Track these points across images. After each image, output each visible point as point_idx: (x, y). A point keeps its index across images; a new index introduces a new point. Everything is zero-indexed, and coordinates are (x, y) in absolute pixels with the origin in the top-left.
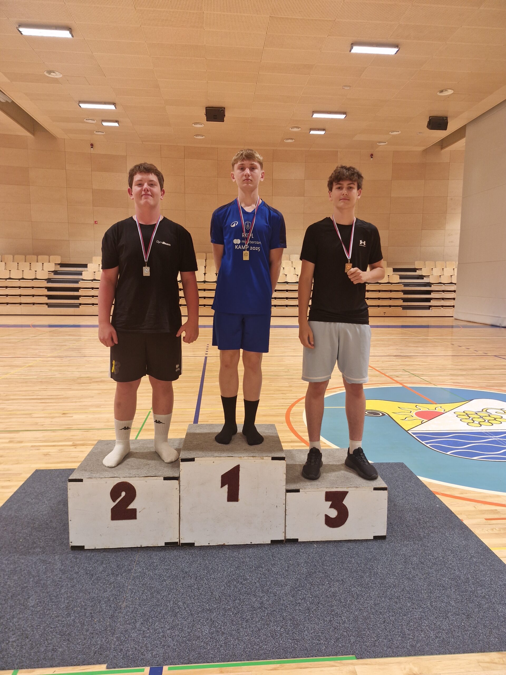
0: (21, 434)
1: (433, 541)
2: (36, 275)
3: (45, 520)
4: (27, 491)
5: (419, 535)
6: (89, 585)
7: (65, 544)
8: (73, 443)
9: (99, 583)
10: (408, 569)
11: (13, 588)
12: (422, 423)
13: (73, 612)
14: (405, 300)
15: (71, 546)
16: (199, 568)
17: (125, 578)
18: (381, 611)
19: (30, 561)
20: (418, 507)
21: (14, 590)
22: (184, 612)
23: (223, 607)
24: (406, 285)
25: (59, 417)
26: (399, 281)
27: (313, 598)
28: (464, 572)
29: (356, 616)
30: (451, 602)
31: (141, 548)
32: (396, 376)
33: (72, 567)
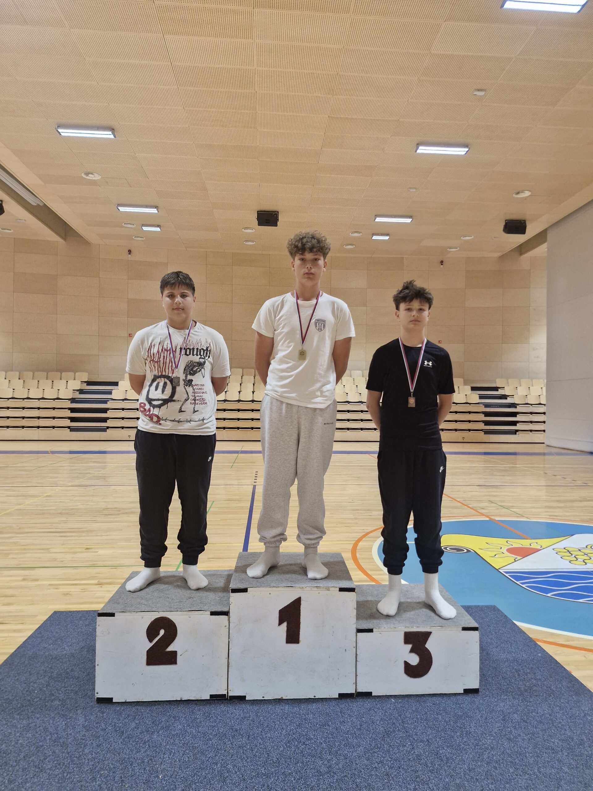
0: (37, 571)
1: (536, 696)
2: (58, 395)
3: (66, 669)
4: (43, 635)
5: (519, 688)
6: (119, 744)
7: (89, 697)
8: (98, 582)
9: (131, 742)
10: (508, 728)
11: (25, 747)
12: (515, 561)
13: (98, 776)
14: (487, 423)
15: (97, 698)
16: (252, 725)
17: (163, 736)
18: (477, 777)
19: (47, 715)
20: (516, 656)
21: (27, 750)
22: (234, 776)
23: (283, 771)
24: (487, 405)
25: (82, 552)
26: (479, 401)
27: (392, 762)
28: (577, 733)
29: (448, 783)
30: (563, 768)
31: (181, 702)
32: (482, 508)
33: (98, 723)
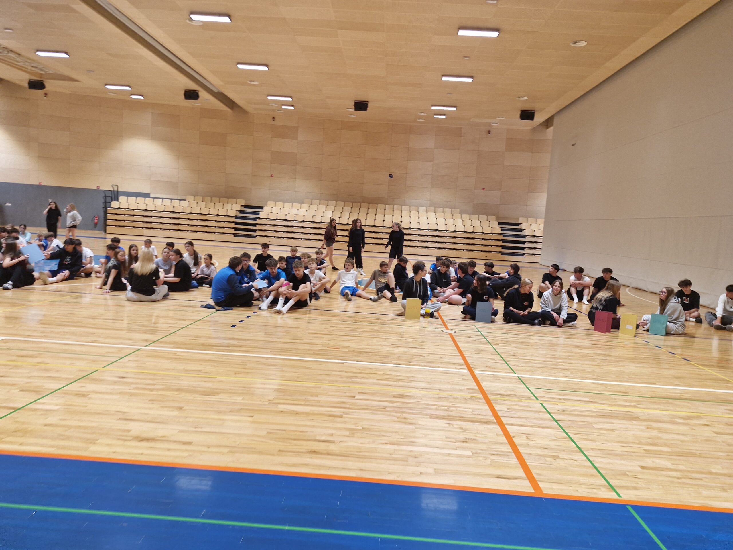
2: (227, 213)
14: (503, 247)
24: (504, 236)
26: (500, 232)
